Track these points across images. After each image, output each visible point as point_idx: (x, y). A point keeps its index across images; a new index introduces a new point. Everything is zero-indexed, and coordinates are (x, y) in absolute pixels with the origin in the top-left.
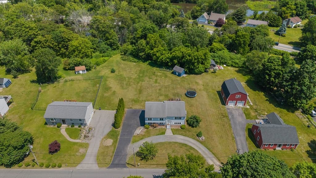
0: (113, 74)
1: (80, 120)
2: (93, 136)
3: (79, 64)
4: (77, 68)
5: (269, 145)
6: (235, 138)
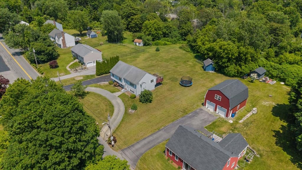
0: (155, 52)
1: (82, 58)
2: (79, 72)
3: (140, 38)
4: (136, 40)
5: (174, 154)
6: (159, 130)
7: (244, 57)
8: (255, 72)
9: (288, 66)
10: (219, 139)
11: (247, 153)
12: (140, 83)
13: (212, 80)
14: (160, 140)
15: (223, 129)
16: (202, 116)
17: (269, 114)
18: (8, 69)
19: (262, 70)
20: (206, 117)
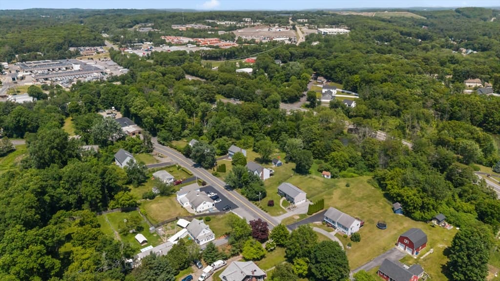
0: (346, 187)
1: (292, 198)
2: (293, 211)
3: (328, 170)
4: (324, 172)
5: (383, 274)
6: (371, 261)
7: (426, 206)
8: (435, 219)
9: (464, 214)
10: (408, 268)
11: (424, 276)
12: (351, 227)
13: (402, 224)
14: (372, 266)
15: (410, 262)
16: (396, 253)
17: (441, 253)
18: (236, 207)
19: (441, 217)
20: (399, 254)
